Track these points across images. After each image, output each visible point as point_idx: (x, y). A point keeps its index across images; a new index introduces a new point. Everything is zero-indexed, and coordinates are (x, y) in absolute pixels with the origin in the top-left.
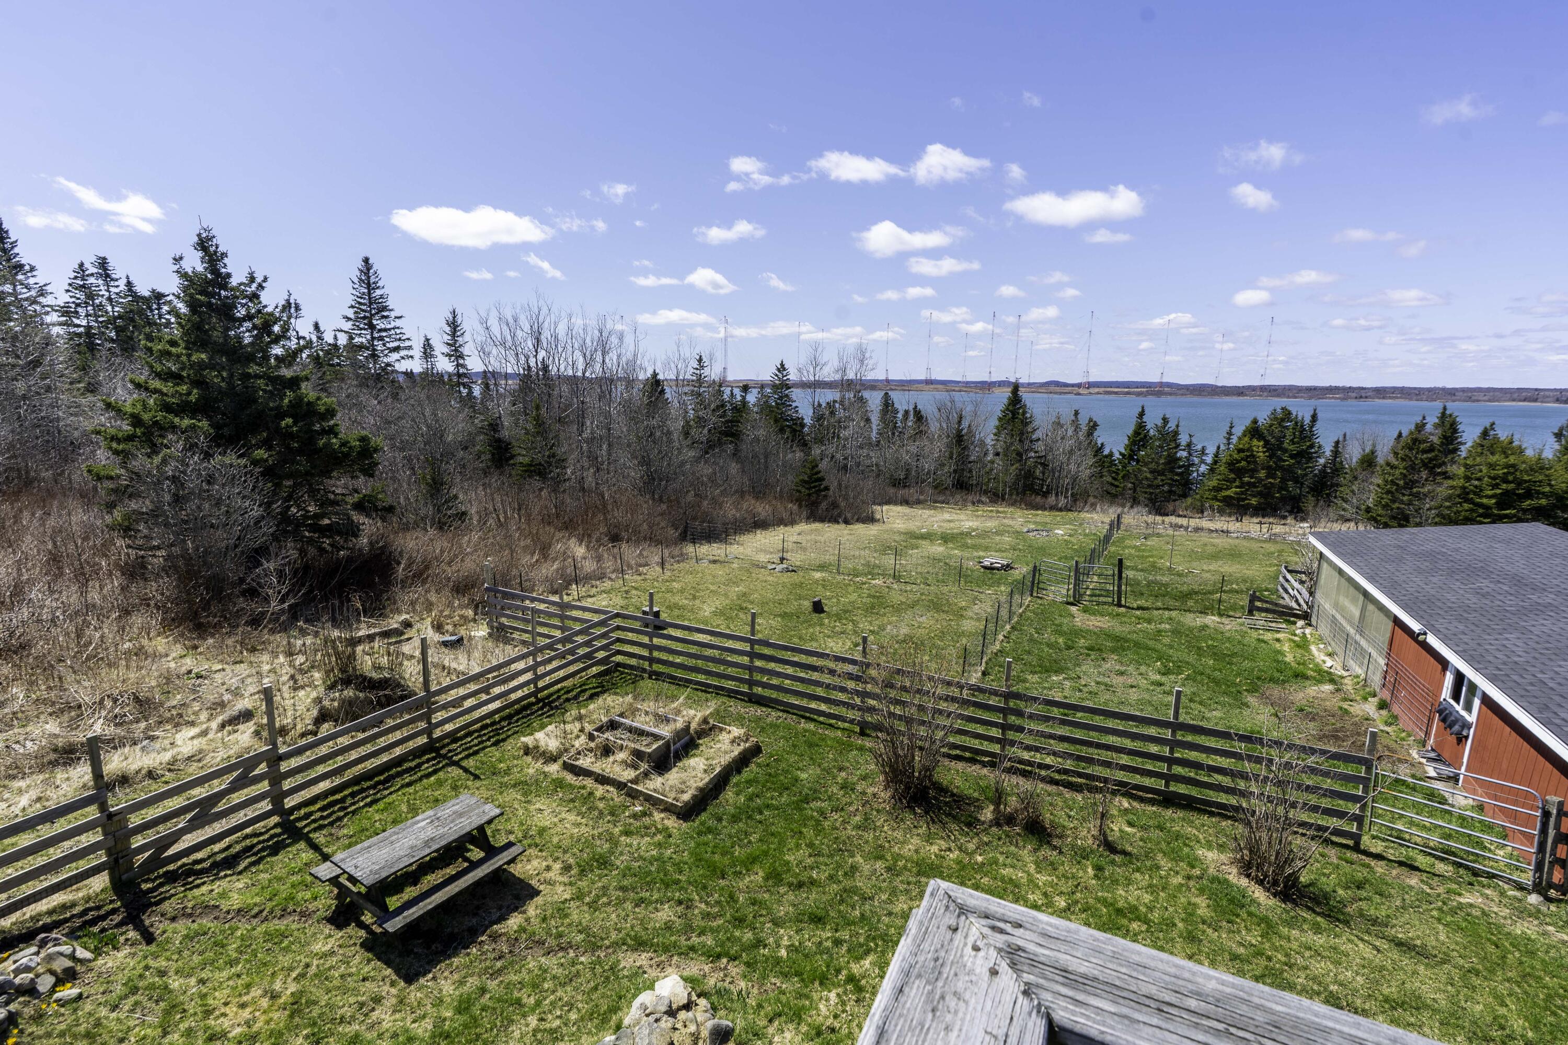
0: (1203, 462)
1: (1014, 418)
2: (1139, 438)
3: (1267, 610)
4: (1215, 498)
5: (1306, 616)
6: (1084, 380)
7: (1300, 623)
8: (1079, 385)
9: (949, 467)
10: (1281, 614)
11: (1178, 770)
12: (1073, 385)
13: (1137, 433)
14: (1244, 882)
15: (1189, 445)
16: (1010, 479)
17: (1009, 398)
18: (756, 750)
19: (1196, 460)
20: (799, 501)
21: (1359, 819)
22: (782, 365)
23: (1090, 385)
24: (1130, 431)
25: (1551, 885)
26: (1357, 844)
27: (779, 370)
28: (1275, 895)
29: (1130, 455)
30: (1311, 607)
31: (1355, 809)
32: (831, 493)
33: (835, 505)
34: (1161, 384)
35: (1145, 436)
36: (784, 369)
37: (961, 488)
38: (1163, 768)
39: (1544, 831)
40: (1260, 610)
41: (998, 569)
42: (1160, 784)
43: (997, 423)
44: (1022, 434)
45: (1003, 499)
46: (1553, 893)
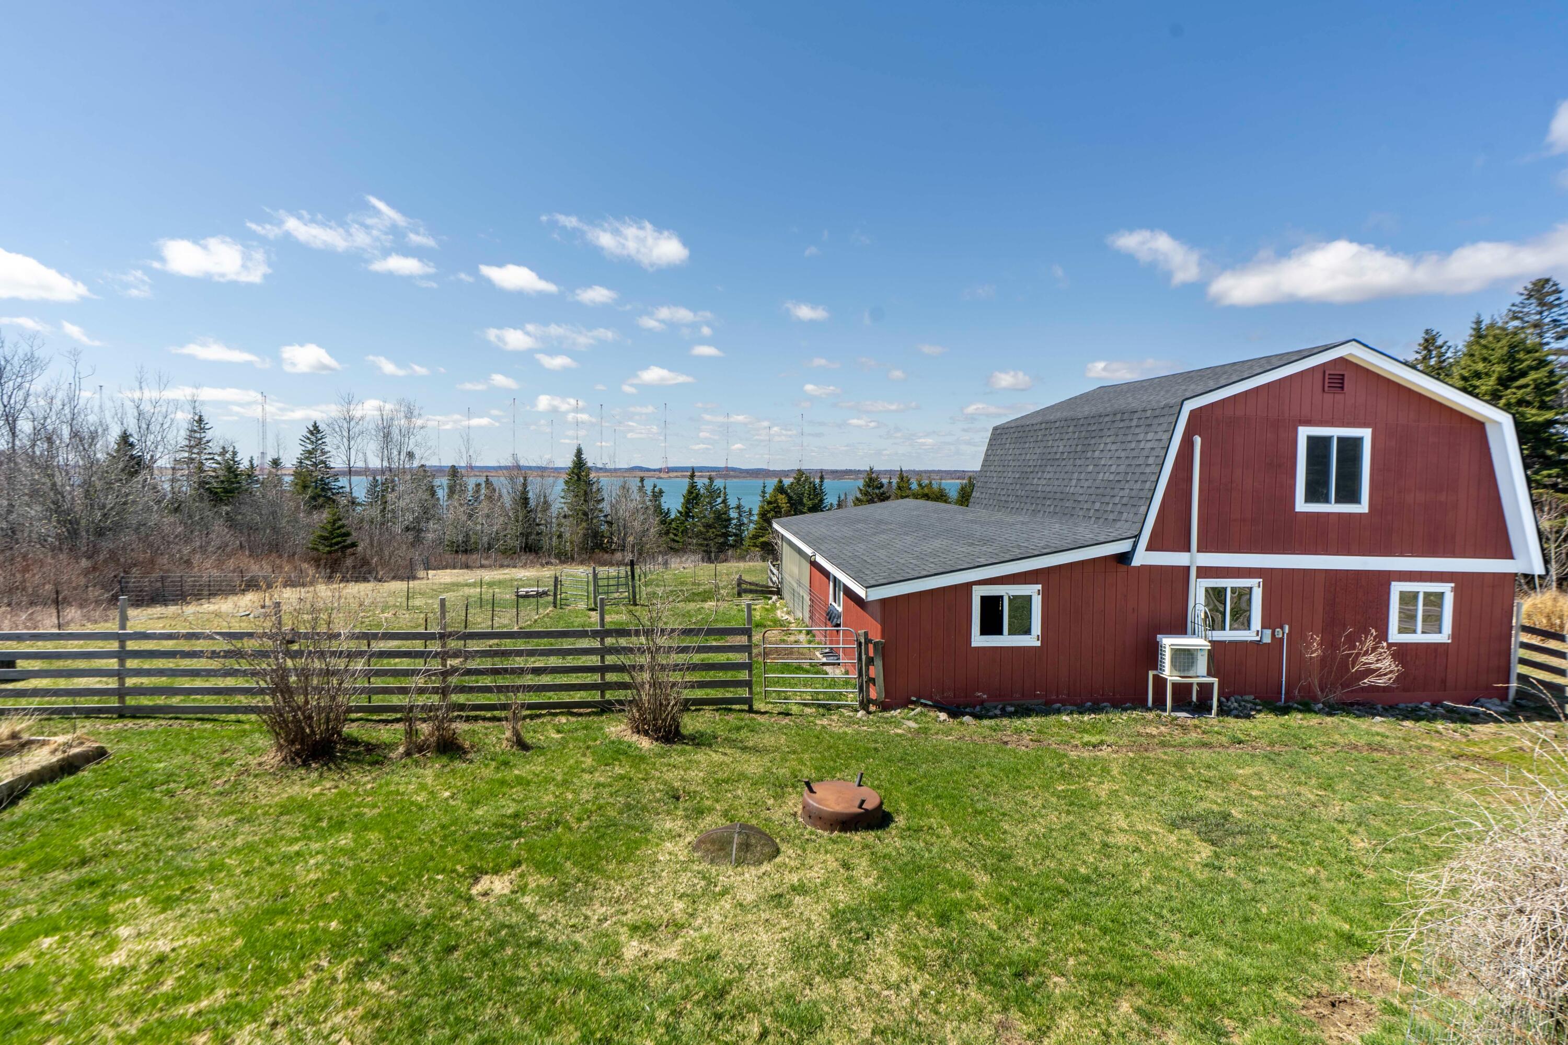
0: (751, 521)
1: (579, 479)
2: (693, 497)
3: (751, 591)
4: (755, 545)
5: (779, 592)
6: (664, 466)
7: (775, 598)
8: (660, 470)
9: (515, 529)
10: (762, 592)
11: (611, 677)
12: (654, 470)
13: (690, 492)
14: (635, 737)
15: (738, 507)
16: (577, 539)
17: (574, 462)
18: (101, 754)
19: (746, 521)
20: (317, 562)
21: (748, 684)
22: (316, 427)
23: (669, 470)
24: (685, 492)
25: (870, 701)
26: (751, 707)
27: (311, 433)
28: (657, 740)
29: (687, 514)
30: (781, 583)
31: (744, 675)
32: (360, 549)
33: (365, 562)
34: (727, 469)
35: (697, 495)
36: (318, 432)
37: (530, 551)
38: (596, 678)
39: (860, 659)
40: (746, 591)
41: (533, 596)
42: (596, 696)
43: (564, 487)
44: (586, 493)
45: (573, 559)
46: (872, 708)
